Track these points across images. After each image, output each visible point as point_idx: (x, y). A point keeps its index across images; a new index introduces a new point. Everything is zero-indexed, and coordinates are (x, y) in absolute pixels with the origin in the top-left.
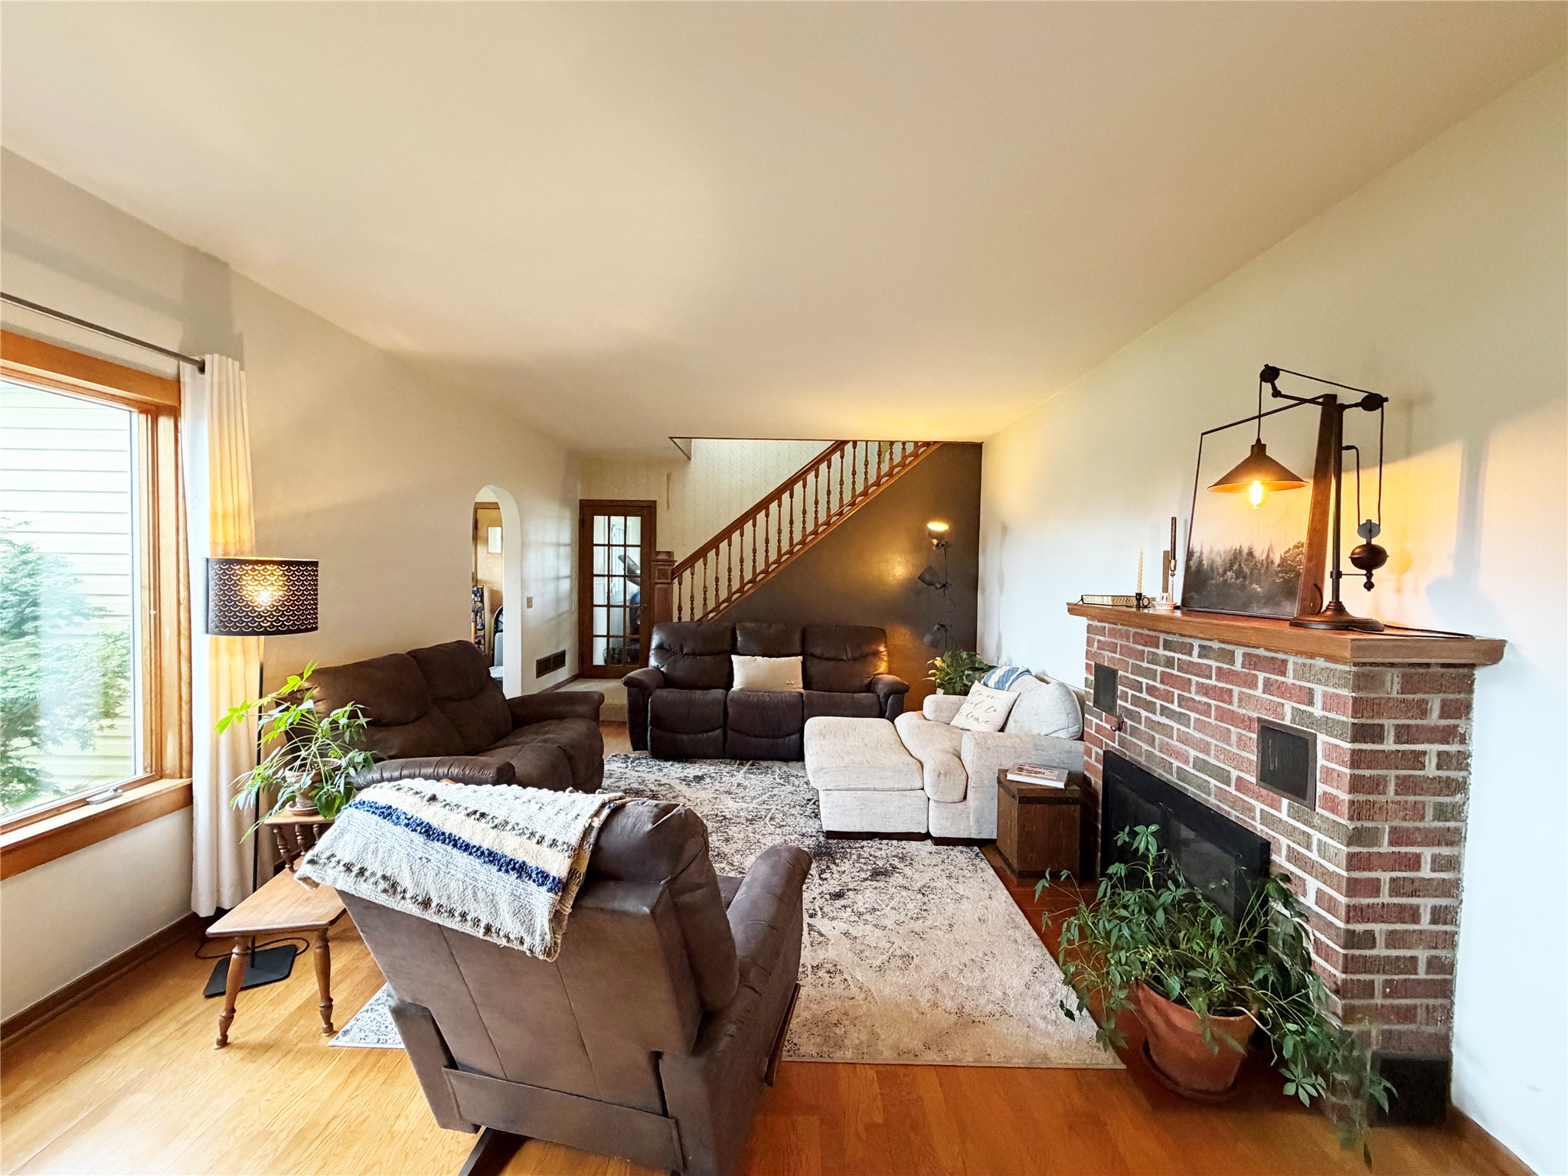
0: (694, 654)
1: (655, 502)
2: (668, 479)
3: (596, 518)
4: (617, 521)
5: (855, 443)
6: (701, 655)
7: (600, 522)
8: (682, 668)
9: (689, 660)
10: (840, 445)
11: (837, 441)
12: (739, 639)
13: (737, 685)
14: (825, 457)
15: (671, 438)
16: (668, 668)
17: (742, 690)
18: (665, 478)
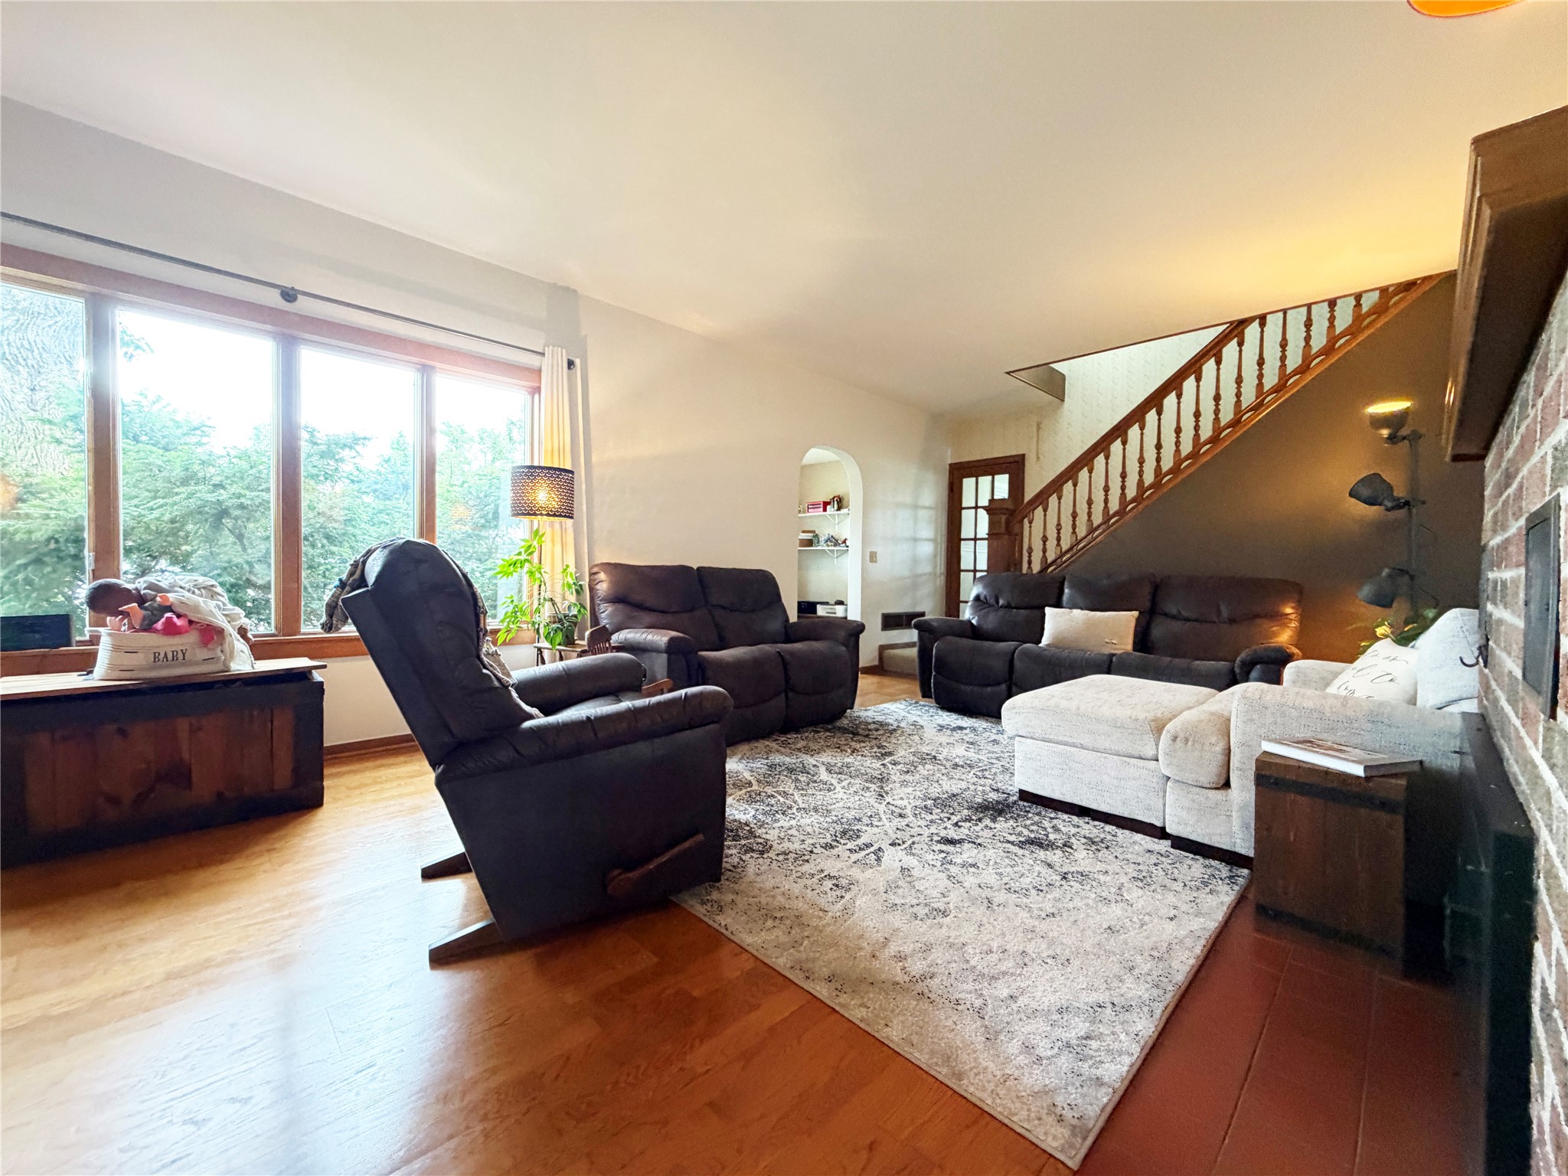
0: (1008, 606)
1: (1024, 455)
2: (1039, 428)
3: (965, 481)
4: (985, 481)
5: (1262, 319)
6: (1017, 608)
7: (968, 483)
8: (992, 622)
9: (1001, 613)
10: (1236, 329)
11: (1231, 323)
12: (1066, 591)
13: (1045, 641)
14: (1214, 350)
15: (1008, 373)
16: (978, 621)
17: (1048, 645)
18: (1035, 429)
